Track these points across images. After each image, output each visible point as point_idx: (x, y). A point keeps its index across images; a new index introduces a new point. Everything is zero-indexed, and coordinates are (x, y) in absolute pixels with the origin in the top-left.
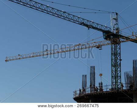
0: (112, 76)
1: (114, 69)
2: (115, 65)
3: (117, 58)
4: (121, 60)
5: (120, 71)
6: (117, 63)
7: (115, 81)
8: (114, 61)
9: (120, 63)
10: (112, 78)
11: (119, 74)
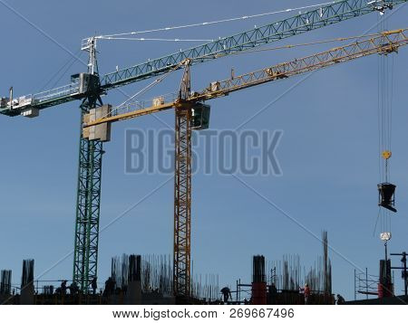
0: (79, 191)
1: (85, 173)
2: (88, 164)
3: (94, 147)
4: (104, 152)
5: (100, 179)
6: (93, 158)
7: (86, 201)
8: (85, 153)
9: (100, 159)
10: (79, 195)
11: (97, 185)
